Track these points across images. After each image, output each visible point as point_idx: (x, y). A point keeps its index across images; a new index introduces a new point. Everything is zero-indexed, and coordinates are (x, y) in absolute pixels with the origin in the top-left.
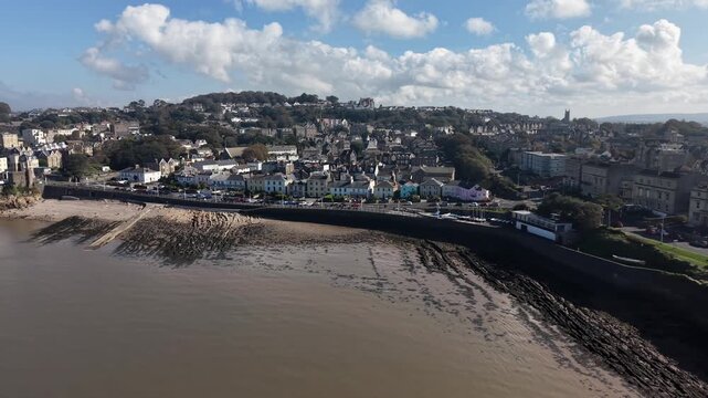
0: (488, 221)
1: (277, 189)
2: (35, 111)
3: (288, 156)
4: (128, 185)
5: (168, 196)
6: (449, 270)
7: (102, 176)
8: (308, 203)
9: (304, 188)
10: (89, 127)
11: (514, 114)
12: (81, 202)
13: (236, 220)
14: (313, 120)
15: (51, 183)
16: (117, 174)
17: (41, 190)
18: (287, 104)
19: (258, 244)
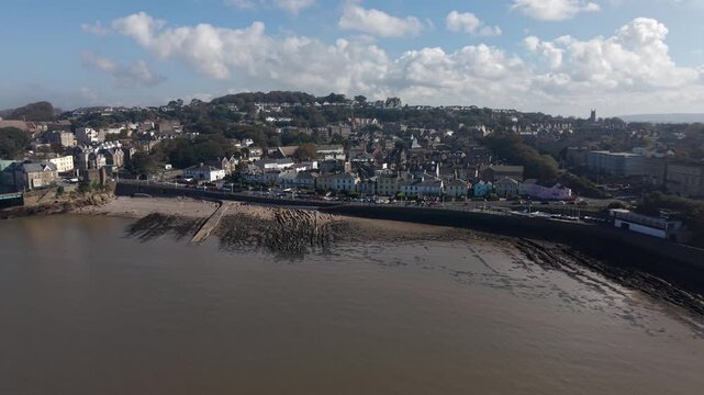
0: (582, 219)
1: (347, 188)
2: (80, 110)
3: (335, 154)
4: (195, 182)
5: (241, 194)
6: (563, 267)
7: (167, 173)
8: (384, 201)
9: (373, 186)
10: (134, 127)
11: (539, 114)
12: (155, 199)
13: (318, 218)
14: (345, 120)
15: (123, 180)
16: (180, 172)
17: (114, 187)
18: (317, 104)
19: (353, 240)
